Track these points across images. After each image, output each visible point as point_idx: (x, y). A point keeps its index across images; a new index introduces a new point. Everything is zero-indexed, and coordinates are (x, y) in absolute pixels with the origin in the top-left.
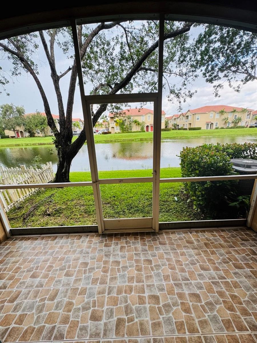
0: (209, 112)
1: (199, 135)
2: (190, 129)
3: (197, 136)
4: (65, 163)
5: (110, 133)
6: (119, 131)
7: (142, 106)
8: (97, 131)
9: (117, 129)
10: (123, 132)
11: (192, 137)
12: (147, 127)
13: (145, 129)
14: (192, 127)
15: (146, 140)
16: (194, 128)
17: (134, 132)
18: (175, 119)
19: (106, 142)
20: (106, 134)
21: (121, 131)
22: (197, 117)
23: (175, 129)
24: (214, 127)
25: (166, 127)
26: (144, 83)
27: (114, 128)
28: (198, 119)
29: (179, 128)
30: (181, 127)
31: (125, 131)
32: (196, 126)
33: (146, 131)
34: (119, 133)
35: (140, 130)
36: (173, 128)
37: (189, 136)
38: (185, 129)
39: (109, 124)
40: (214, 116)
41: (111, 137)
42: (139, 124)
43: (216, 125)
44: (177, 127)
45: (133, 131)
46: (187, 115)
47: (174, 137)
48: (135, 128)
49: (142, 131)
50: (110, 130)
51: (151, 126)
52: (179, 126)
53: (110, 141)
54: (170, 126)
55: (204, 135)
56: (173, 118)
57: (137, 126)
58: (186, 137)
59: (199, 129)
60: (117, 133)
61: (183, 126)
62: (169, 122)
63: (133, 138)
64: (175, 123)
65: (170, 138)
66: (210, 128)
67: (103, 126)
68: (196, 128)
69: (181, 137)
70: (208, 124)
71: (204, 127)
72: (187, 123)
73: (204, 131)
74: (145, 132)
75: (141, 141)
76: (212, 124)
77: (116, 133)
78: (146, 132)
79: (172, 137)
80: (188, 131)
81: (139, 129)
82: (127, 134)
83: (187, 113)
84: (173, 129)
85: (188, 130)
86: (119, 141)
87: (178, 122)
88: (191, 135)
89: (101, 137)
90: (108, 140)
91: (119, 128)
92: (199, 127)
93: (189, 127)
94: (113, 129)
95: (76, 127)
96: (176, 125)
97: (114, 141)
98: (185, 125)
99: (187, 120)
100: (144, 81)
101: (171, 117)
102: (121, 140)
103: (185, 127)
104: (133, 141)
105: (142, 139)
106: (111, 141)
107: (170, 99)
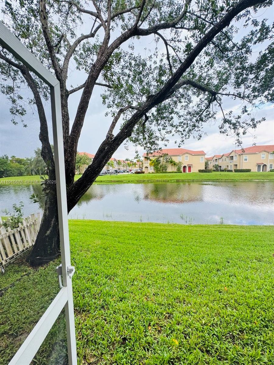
0: (260, 152)
1: (250, 178)
2: (236, 171)
3: (248, 179)
4: (54, 219)
5: (143, 173)
6: (153, 171)
7: (183, 141)
8: (131, 171)
9: (151, 170)
10: (157, 172)
11: (241, 180)
12: (185, 167)
13: (182, 170)
14: (238, 168)
15: (183, 181)
16: (242, 170)
17: (169, 173)
18: (217, 159)
19: (139, 182)
20: (139, 174)
21: (154, 171)
22: (244, 158)
23: (217, 170)
24: (268, 169)
25: (206, 168)
26: (186, 114)
27: (148, 167)
28: (246, 160)
29: (222, 169)
30: (224, 168)
31: (160, 171)
32: (244, 168)
33: (183, 172)
34: (153, 173)
35: (176, 171)
36: (215, 169)
37: (236, 178)
38: (231, 171)
39: (143, 164)
40: (267, 157)
41: (144, 177)
42: (175, 164)
43: (271, 167)
44: (219, 168)
45: (168, 171)
46: (231, 156)
47: (217, 179)
48: (170, 169)
49: (179, 171)
50: (144, 170)
51: (189, 167)
52: (222, 167)
53: (142, 181)
54: (211, 167)
55: (257, 178)
56: (214, 159)
57: (173, 167)
58: (232, 180)
59: (249, 171)
60: (151, 172)
61: (226, 167)
62: (209, 163)
63: (168, 179)
64: (217, 163)
65: (213, 181)
66: (263, 171)
67: (137, 166)
68: (244, 170)
69: (226, 180)
70: (259, 166)
71: (254, 169)
72: (232, 164)
73: (255, 173)
74: (181, 172)
75: (177, 182)
76: (265, 165)
77: (149, 173)
78: (183, 174)
79: (214, 180)
80: (234, 173)
81: (175, 169)
82: (161, 174)
83: (231, 153)
84: (214, 171)
85: (234, 171)
86: (152, 181)
87: (220, 163)
88: (239, 178)
89: (133, 176)
90: (141, 180)
91: (153, 168)
92: (247, 168)
93: (235, 169)
94: (146, 168)
95: (110, 166)
96: (218, 165)
97: (147, 181)
98: (229, 167)
99: (232, 161)
100: (186, 111)
101: (211, 158)
102: (155, 181)
103: (229, 169)
104: (168, 182)
105: (178, 180)
106: (144, 182)
107: (223, 130)
